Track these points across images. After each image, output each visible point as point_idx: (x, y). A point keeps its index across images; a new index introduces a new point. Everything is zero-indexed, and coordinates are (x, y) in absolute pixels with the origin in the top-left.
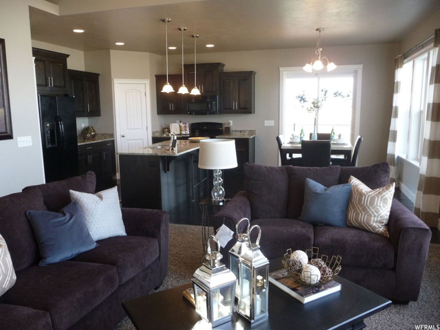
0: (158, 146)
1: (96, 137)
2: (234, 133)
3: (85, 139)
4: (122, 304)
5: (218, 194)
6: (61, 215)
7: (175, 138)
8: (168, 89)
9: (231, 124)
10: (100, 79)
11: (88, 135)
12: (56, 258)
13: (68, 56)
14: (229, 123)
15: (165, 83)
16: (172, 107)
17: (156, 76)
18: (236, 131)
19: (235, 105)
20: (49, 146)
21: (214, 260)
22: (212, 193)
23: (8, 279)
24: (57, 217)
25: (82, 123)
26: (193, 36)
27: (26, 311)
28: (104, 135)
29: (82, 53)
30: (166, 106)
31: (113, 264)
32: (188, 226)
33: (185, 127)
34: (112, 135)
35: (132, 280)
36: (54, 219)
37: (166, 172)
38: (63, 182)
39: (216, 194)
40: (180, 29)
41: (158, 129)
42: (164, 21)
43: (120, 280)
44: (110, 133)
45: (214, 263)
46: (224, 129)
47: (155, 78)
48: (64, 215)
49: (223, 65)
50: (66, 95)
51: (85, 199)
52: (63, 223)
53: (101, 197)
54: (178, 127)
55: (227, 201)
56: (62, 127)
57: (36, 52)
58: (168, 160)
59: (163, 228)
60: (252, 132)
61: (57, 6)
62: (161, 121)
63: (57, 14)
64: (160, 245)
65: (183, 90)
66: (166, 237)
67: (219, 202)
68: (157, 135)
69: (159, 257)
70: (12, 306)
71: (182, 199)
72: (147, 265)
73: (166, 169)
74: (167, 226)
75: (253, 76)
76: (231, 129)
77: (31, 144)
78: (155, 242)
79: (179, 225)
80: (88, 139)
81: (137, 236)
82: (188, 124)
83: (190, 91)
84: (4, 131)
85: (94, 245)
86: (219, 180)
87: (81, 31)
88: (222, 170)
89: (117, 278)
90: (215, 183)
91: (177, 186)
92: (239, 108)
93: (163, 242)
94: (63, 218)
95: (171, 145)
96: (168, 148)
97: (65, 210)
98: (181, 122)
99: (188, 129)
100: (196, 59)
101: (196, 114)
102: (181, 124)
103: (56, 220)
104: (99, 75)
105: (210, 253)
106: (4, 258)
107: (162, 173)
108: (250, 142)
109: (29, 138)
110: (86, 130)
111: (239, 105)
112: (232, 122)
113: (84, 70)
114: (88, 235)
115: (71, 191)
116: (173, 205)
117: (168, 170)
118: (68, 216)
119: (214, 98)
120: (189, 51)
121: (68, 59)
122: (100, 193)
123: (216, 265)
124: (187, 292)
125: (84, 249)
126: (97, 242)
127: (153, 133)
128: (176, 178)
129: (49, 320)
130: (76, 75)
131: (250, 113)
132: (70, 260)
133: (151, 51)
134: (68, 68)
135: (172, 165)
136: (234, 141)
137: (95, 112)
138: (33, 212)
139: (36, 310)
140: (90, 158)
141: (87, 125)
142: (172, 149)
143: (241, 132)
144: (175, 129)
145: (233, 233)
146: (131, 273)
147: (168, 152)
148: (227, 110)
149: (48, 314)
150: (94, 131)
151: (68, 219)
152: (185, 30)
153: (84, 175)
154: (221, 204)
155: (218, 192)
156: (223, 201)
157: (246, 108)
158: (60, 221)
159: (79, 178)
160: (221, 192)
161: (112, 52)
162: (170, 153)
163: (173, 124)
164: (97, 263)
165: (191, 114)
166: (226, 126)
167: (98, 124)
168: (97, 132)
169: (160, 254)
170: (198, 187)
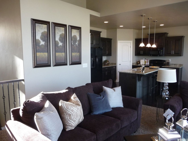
0: (136, 69)
1: (109, 64)
2: (171, 65)
3: (105, 65)
4: (124, 137)
5: (166, 94)
6: (99, 96)
7: (144, 67)
8: (142, 45)
9: (170, 61)
10: (112, 41)
11: (106, 63)
12: (97, 113)
13: (101, 32)
14: (169, 61)
15: (141, 42)
16: (142, 52)
17: (135, 39)
18: (172, 64)
19: (173, 52)
20: (92, 67)
21: (169, 126)
22: (163, 93)
23: (81, 118)
24: (98, 96)
25: (104, 58)
26: (154, 21)
27: (88, 132)
28: (112, 64)
29: (106, 30)
30: (139, 52)
31: (119, 119)
32: (148, 106)
33: (147, 61)
34: (116, 64)
35: (126, 127)
36: (97, 97)
37: (139, 81)
38: (100, 83)
39: (164, 94)
40: (149, 19)
41: (135, 62)
42: (142, 16)
43: (121, 126)
44: (115, 63)
45: (169, 128)
46: (166, 63)
47: (135, 40)
48: (101, 96)
49: (167, 34)
50: (99, 47)
51: (108, 90)
52: (100, 99)
53: (114, 90)
54: (144, 61)
55: (170, 98)
56: (97, 60)
57: (91, 31)
58: (140, 76)
59: (139, 106)
60: (181, 65)
61: (100, 13)
62: (137, 58)
63: (99, 16)
64: (138, 114)
65: (149, 45)
66: (141, 111)
67: (166, 97)
68: (134, 64)
69: (137, 119)
70: (83, 129)
71: (145, 94)
72: (132, 122)
73: (139, 80)
74: (141, 106)
75: (183, 38)
76: (170, 63)
77: (87, 67)
78: (136, 112)
79: (144, 105)
80: (106, 65)
81: (128, 108)
82: (148, 60)
83: (151, 46)
84: (79, 61)
85: (111, 110)
86: (167, 87)
87: (107, 22)
88: (168, 83)
89: (120, 125)
90: (164, 89)
91: (143, 88)
92: (175, 53)
93: (139, 112)
94: (100, 97)
95: (142, 69)
96: (140, 71)
97: (101, 94)
98: (145, 59)
99: (148, 62)
100: (155, 31)
101: (152, 56)
102: (146, 60)
103: (98, 98)
104: (112, 39)
105: (167, 122)
106: (81, 110)
107: (137, 81)
108: (180, 70)
109: (86, 64)
110: (106, 61)
111: (175, 52)
112: (171, 60)
113: (106, 37)
114: (109, 105)
115: (103, 87)
116: (141, 96)
117: (140, 80)
118: (102, 97)
119: (162, 49)
120: (152, 28)
121: (101, 33)
122: (114, 88)
123: (170, 128)
124: (153, 138)
125: (107, 111)
126: (112, 108)
127: (133, 64)
128: (143, 84)
129: (96, 137)
130: (104, 40)
131: (181, 56)
132: (102, 114)
133: (134, 29)
134: (101, 37)
135: (142, 78)
136: (175, 70)
137: (109, 54)
138: (89, 93)
139: (91, 132)
140: (106, 72)
141: (106, 59)
142: (143, 71)
143: (175, 64)
144: (142, 62)
145: (174, 113)
146: (126, 124)
147: (140, 72)
148: (169, 54)
149: (95, 135)
150: (108, 62)
151: (102, 98)
152: (151, 19)
153: (108, 80)
154: (167, 99)
155: (165, 93)
156: (168, 97)
157: (178, 54)
158: (99, 98)
159: (106, 81)
160: (167, 93)
161: (118, 30)
162: (141, 73)
163: (142, 60)
164: (113, 117)
165: (150, 56)
166: (167, 62)
167: (110, 59)
168: (110, 62)
169: (137, 118)
170: (153, 89)
